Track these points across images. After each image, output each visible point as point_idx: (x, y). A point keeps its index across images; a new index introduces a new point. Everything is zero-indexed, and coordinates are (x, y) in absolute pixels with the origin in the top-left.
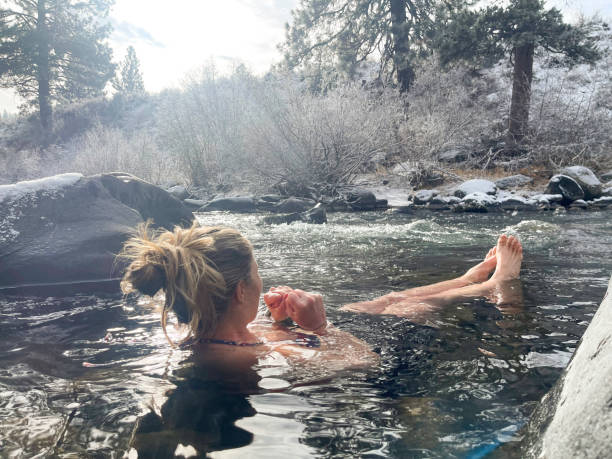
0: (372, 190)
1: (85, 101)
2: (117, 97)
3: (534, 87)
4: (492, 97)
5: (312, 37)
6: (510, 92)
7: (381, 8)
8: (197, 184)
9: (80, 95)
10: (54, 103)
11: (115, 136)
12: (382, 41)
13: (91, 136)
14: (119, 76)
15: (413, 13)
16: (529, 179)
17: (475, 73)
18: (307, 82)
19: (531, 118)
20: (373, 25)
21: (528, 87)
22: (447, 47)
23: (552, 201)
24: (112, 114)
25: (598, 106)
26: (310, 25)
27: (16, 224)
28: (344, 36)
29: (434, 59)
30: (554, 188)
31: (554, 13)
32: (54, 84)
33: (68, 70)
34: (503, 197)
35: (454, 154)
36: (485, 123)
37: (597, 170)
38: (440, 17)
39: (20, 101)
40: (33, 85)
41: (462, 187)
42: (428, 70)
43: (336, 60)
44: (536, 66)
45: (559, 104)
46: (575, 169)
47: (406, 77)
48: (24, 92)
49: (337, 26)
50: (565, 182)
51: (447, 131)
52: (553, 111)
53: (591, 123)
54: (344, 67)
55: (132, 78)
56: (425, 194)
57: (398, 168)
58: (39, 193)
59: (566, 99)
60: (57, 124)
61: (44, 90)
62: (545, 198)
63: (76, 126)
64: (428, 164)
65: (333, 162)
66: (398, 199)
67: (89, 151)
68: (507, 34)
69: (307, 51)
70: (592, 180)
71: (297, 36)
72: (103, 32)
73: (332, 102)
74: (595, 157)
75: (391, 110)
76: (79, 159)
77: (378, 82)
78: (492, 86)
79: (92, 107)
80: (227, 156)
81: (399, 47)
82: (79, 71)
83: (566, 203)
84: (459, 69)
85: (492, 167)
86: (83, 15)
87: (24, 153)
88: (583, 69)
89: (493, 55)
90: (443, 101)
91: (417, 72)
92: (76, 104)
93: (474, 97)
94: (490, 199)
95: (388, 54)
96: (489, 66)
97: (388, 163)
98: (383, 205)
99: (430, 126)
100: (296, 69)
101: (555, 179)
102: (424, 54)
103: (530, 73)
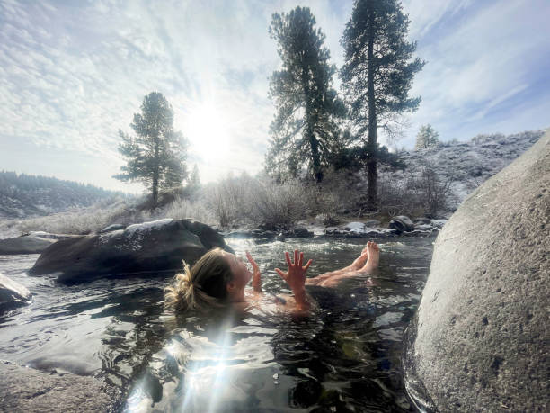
0: (306, 227)
1: (174, 188)
2: (188, 187)
3: (378, 180)
4: (359, 185)
5: (277, 159)
6: (367, 182)
7: (307, 147)
8: (222, 225)
9: (171, 185)
10: (159, 189)
11: (185, 203)
12: (308, 161)
13: (175, 204)
14: (190, 177)
15: (321, 148)
16: (379, 222)
17: (350, 174)
18: (274, 179)
19: (378, 194)
20: (303, 155)
21: (375, 180)
22: (337, 164)
23: (392, 232)
24: (185, 194)
25: (408, 188)
26: (275, 154)
27: (141, 243)
28: (291, 159)
29: (332, 169)
30: (392, 226)
31: (384, 148)
32: (160, 181)
33: (168, 174)
34: (369, 230)
35: (343, 210)
36: (358, 196)
37: (411, 217)
38: (333, 150)
39: (144, 188)
40: (151, 181)
41: (349, 226)
42: (329, 172)
43: (287, 169)
44: (378, 171)
45: (390, 188)
46: (401, 217)
47: (319, 176)
48: (146, 184)
49: (288, 155)
50: (396, 223)
51: (340, 200)
52: (387, 190)
53: (406, 196)
54: (291, 172)
55: (195, 178)
56: (332, 229)
57: (318, 217)
58: (152, 228)
59: (393, 185)
60: (160, 198)
61: (155, 183)
62: (388, 231)
63: (168, 199)
64: (332, 215)
65: (286, 214)
66: (318, 232)
67: (173, 210)
68: (364, 158)
69: (274, 166)
70: (409, 222)
71: (270, 159)
72: (183, 158)
73: (286, 187)
74: (409, 212)
75: (313, 191)
76: (169, 214)
77: (307, 179)
78: (359, 180)
79: (177, 191)
80: (237, 212)
81: (315, 164)
82: (171, 175)
83: (398, 233)
84: (343, 172)
85: (362, 217)
86: (175, 151)
87: (144, 211)
88: (399, 172)
89: (358, 166)
90: (337, 186)
91: (324, 174)
92: (169, 190)
93: (351, 184)
94: (363, 231)
95: (310, 166)
96: (357, 171)
97: (313, 215)
98: (311, 235)
99: (332, 198)
100: (270, 173)
101: (392, 222)
102: (327, 166)
103: (376, 175)
